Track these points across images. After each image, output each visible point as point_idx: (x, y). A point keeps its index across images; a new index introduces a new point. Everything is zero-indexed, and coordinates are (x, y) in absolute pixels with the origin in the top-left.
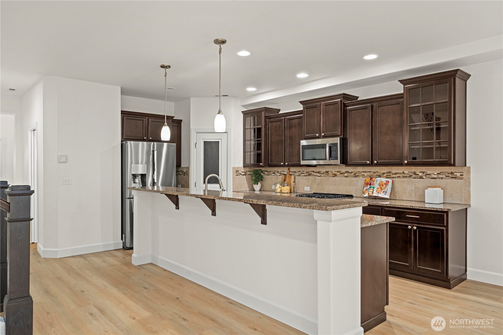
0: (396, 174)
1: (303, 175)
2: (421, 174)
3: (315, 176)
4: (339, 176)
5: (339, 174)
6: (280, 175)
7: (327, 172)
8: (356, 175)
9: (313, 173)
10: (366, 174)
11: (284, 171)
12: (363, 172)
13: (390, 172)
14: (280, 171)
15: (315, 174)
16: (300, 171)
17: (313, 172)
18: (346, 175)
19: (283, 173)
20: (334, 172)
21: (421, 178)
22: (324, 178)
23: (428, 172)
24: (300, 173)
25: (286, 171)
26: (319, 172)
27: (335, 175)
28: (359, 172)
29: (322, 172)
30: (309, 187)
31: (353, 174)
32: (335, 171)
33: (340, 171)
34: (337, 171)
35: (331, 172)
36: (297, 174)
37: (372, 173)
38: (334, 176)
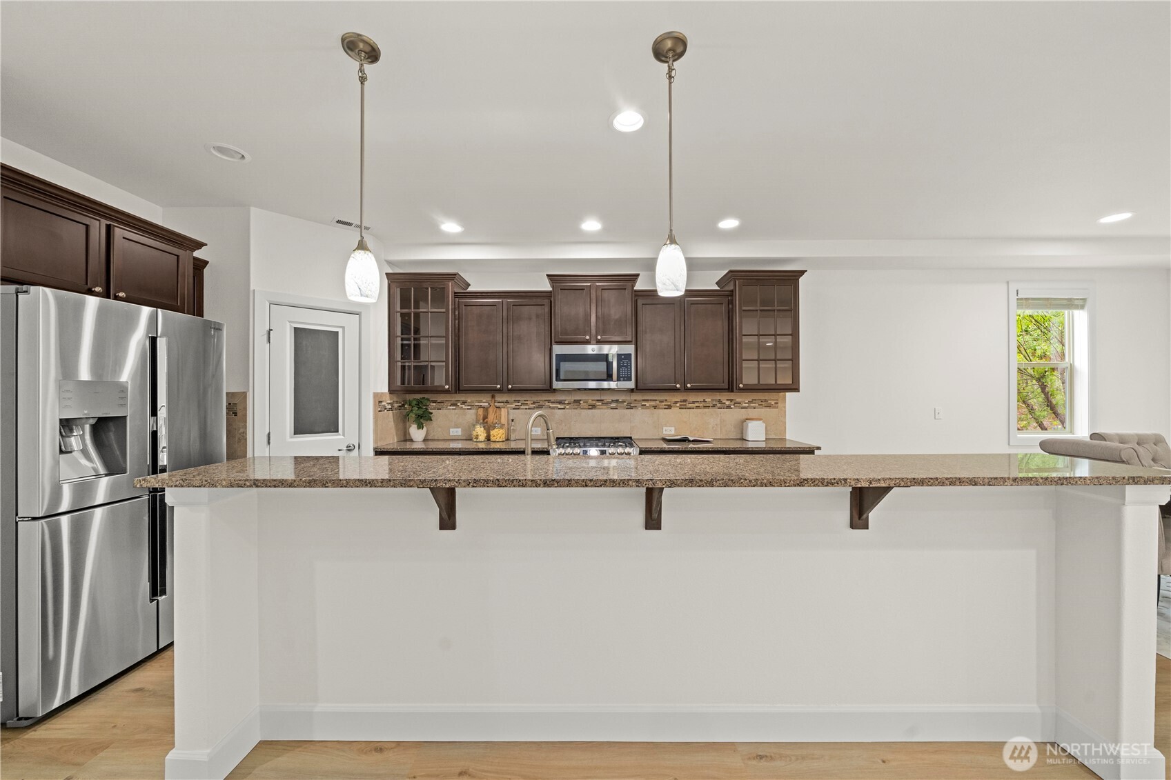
0: (694, 402)
1: (527, 407)
2: (728, 403)
3: (553, 408)
4: (601, 407)
5: (600, 404)
6: (469, 407)
7: (578, 401)
8: (632, 405)
9: (547, 404)
10: (647, 404)
11: (481, 402)
12: (643, 400)
13: (685, 401)
14: (469, 401)
15: (551, 405)
16: (518, 401)
17: (549, 401)
18: (613, 405)
19: (476, 404)
20: (590, 402)
21: (729, 407)
22: (569, 412)
23: (738, 400)
24: (520, 404)
25: (484, 401)
26: (560, 402)
27: (593, 407)
28: (635, 400)
29: (566, 402)
30: (540, 429)
31: (626, 404)
32: (593, 400)
33: (602, 400)
34: (598, 400)
35: (586, 402)
36: (513, 406)
37: (657, 402)
38: (590, 407)
